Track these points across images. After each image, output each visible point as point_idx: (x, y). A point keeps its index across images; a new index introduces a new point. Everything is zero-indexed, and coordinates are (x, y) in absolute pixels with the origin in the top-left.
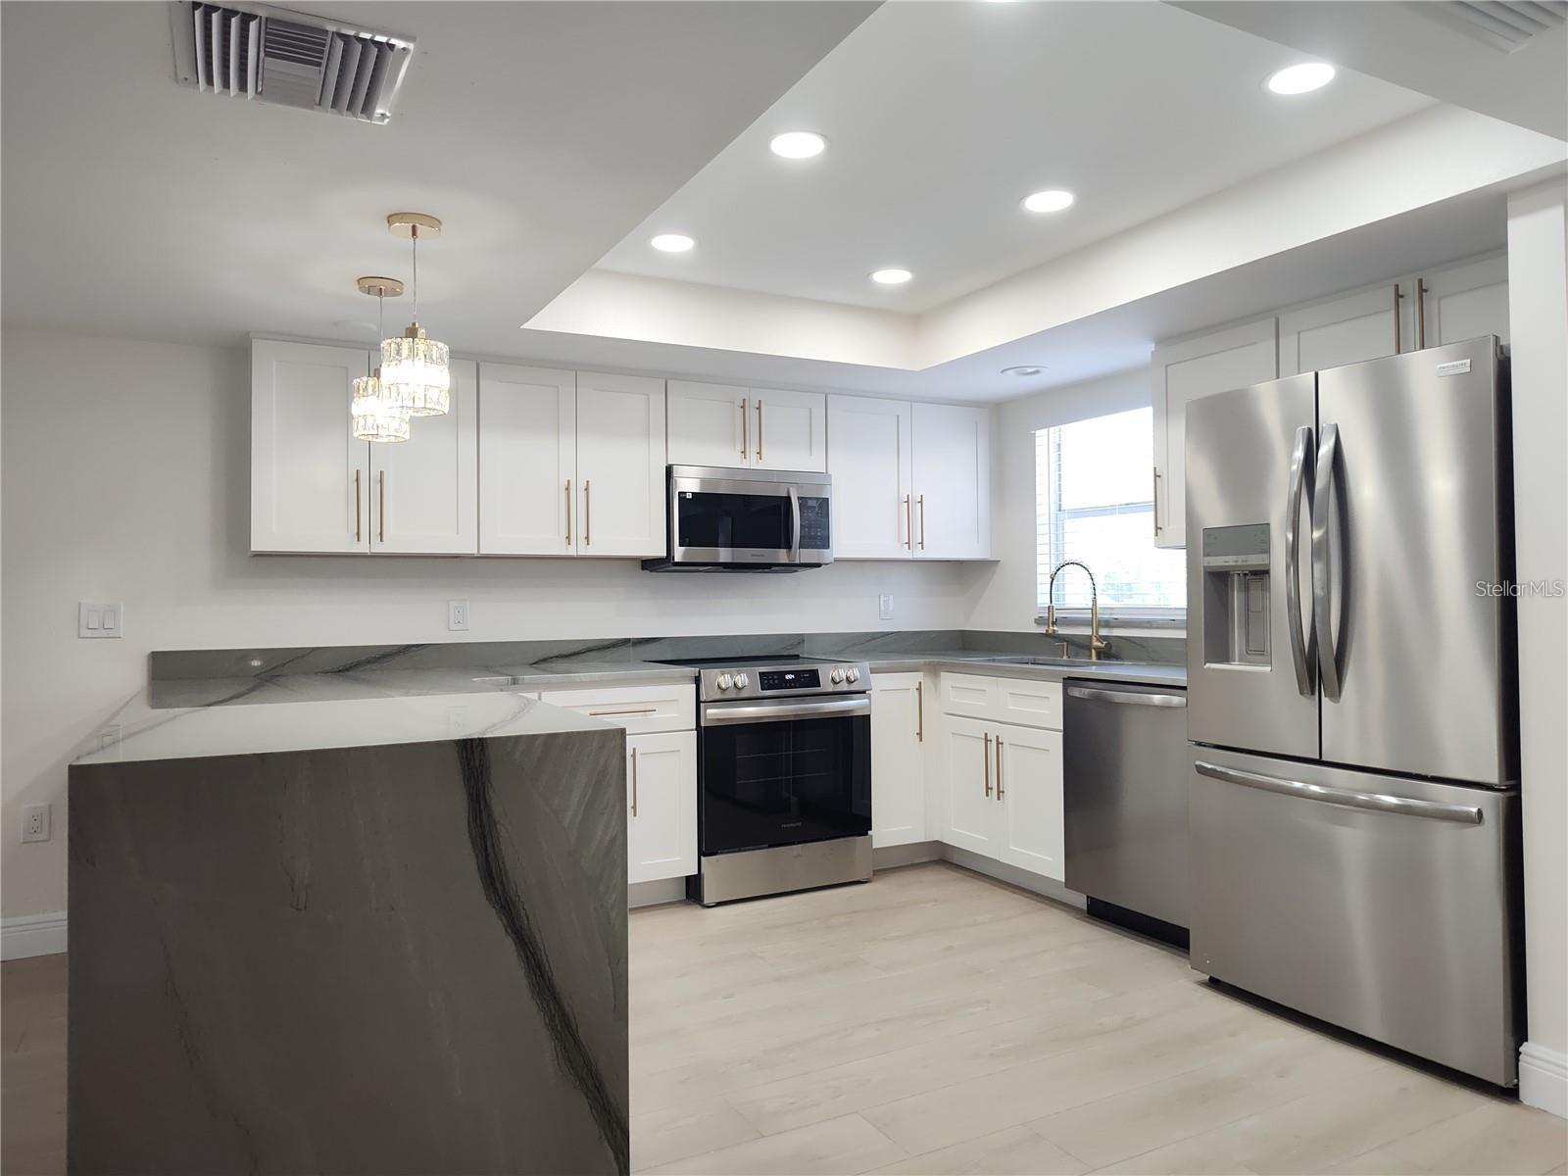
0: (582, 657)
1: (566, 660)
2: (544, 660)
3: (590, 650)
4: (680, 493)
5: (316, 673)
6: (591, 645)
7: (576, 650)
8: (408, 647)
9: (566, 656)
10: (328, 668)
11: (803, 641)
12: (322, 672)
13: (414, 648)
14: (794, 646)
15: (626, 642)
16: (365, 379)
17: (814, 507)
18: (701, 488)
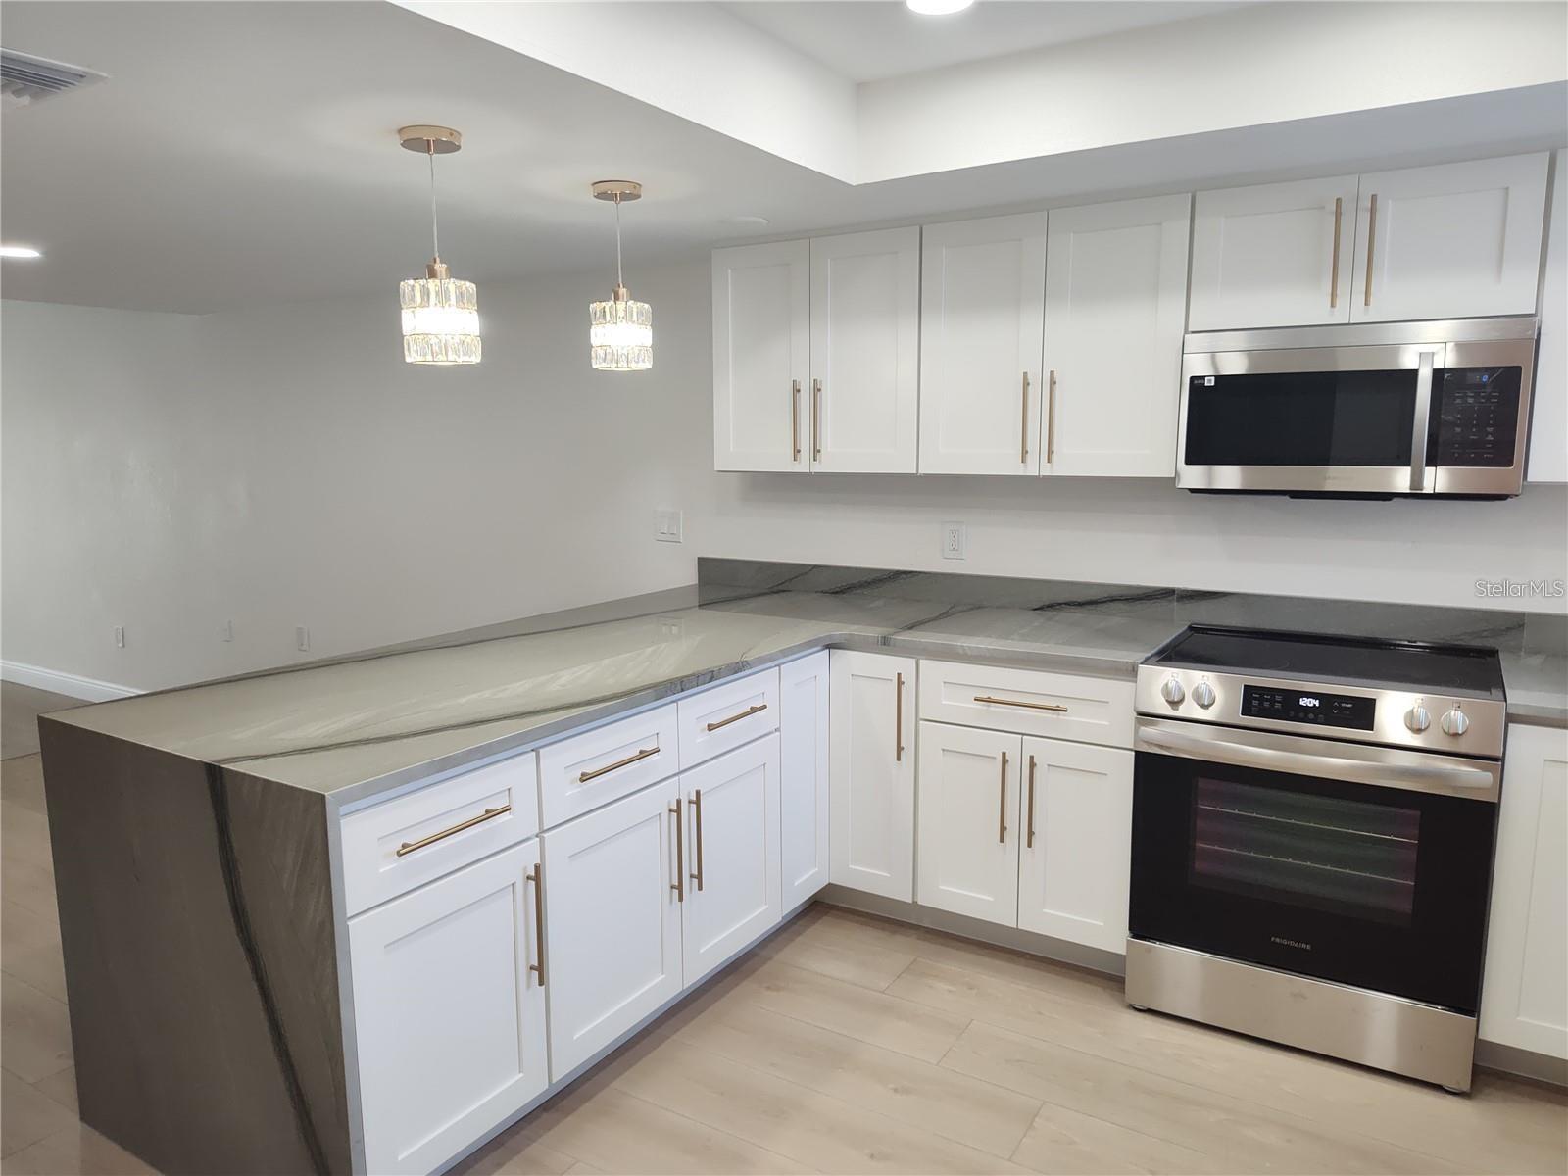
0: (1100, 607)
1: (1079, 609)
2: (1051, 606)
3: (1113, 599)
4: (1192, 379)
5: (816, 592)
6: (1115, 593)
7: (1094, 598)
8: (896, 575)
9: (1081, 604)
10: (827, 589)
11: (1523, 625)
12: (822, 592)
13: (904, 576)
14: (1496, 633)
15: (1167, 593)
16: (612, 302)
17: (1483, 386)
18: (1251, 365)
